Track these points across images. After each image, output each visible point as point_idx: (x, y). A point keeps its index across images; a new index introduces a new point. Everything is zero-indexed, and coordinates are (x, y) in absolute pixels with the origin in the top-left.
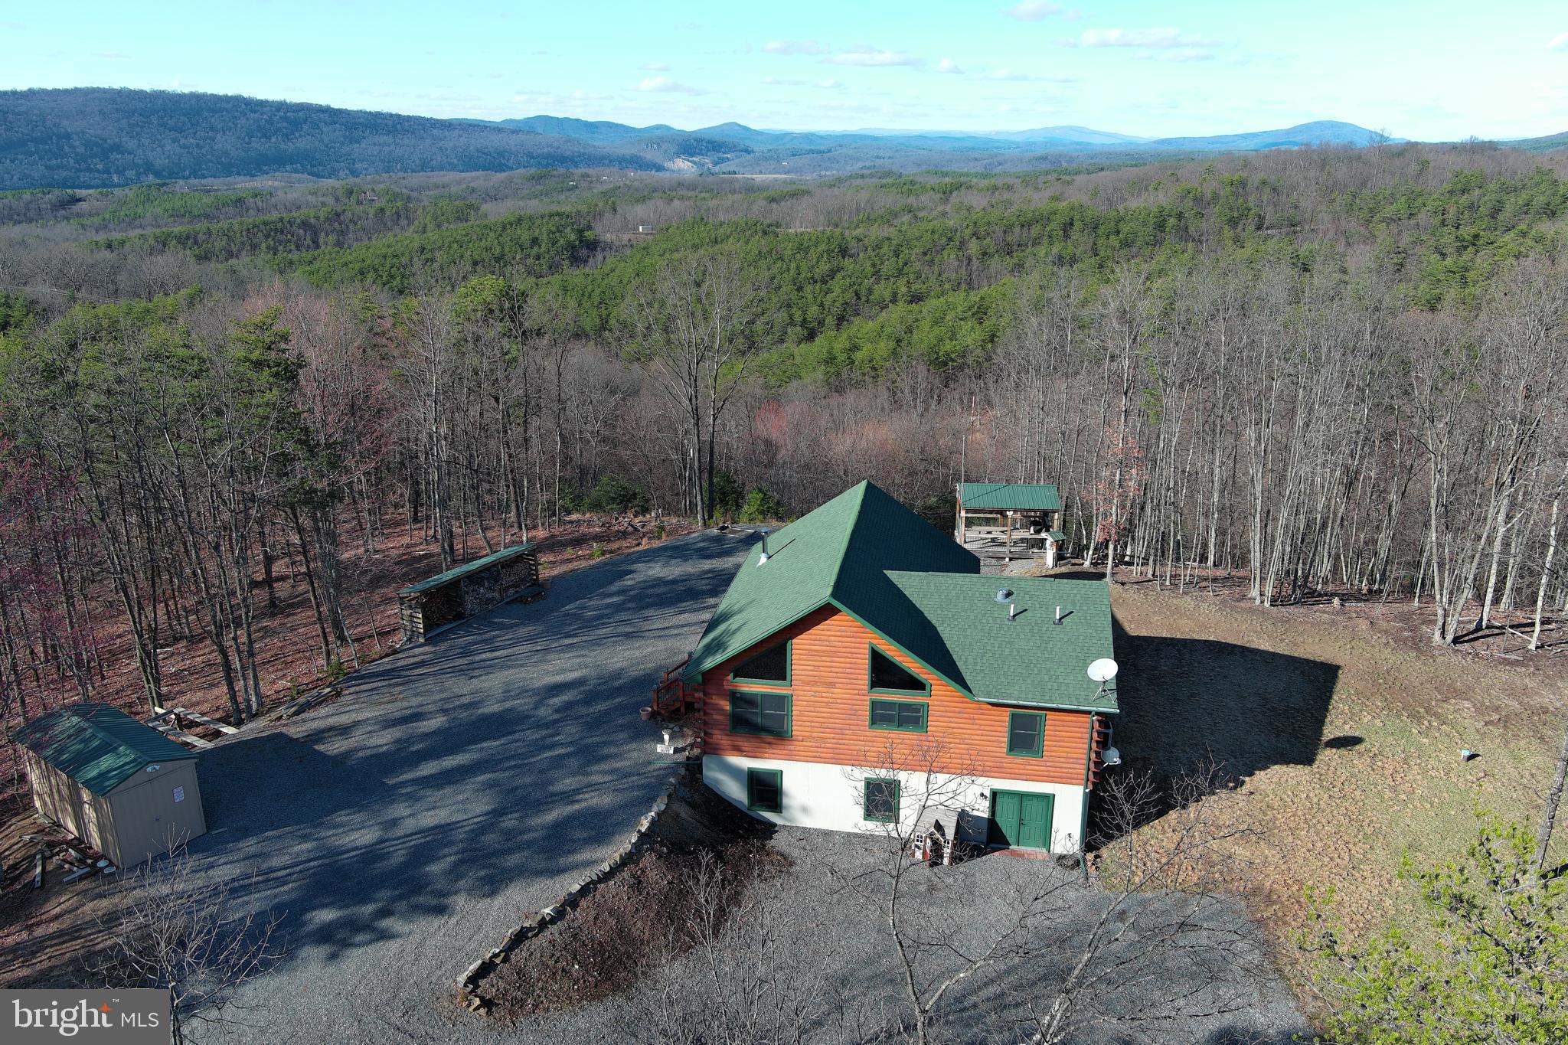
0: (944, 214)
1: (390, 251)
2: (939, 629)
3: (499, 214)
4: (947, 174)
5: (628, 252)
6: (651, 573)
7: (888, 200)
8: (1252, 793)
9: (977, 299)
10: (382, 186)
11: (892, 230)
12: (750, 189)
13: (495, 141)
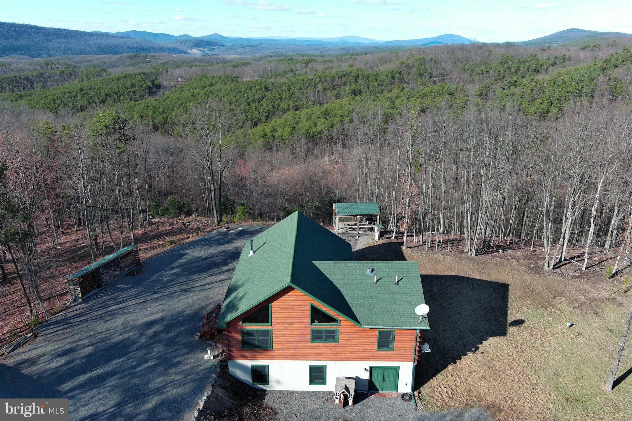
0: (306, 73)
1: (67, 90)
2: (342, 291)
3: (116, 73)
4: (305, 55)
5: (174, 89)
6: (195, 254)
7: (283, 67)
8: (483, 353)
9: (324, 109)
10: (62, 61)
11: (286, 79)
12: (225, 61)
13: (113, 41)
